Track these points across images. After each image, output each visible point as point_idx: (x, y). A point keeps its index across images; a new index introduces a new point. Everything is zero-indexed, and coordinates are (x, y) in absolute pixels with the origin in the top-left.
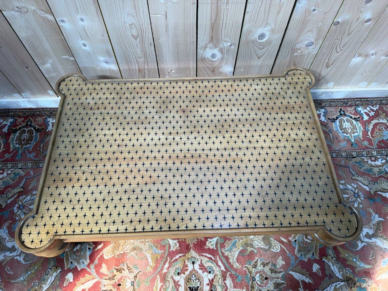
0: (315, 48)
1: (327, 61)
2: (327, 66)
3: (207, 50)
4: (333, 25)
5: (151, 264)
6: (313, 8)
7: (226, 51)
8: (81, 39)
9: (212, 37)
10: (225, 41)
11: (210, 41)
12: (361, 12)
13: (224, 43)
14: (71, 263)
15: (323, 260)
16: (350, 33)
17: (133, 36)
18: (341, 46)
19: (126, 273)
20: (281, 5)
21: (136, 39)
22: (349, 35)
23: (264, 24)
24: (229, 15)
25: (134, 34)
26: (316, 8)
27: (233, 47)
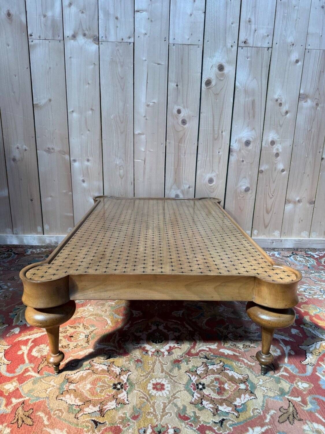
0: (252, 192)
1: (265, 206)
2: (268, 212)
3: (173, 190)
4: (259, 173)
5: (111, 324)
6: (241, 159)
7: (186, 192)
8: (82, 176)
9: (176, 179)
10: (185, 184)
11: (174, 182)
12: (276, 164)
13: (184, 185)
14: (21, 321)
15: (301, 327)
16: (274, 180)
17: (120, 175)
18: (272, 193)
19: (81, 329)
20: (220, 156)
21: (122, 178)
22: (274, 182)
23: (211, 171)
24: (186, 162)
25: (121, 174)
26: (244, 160)
27: (191, 189)
